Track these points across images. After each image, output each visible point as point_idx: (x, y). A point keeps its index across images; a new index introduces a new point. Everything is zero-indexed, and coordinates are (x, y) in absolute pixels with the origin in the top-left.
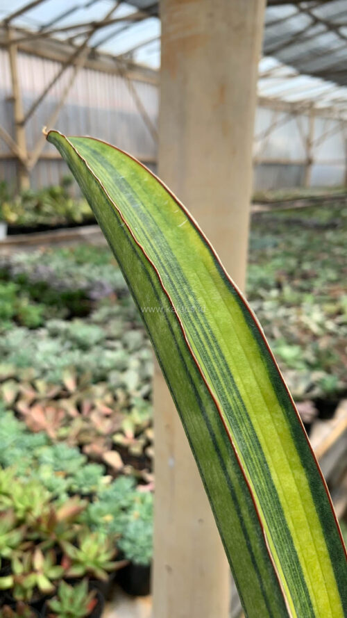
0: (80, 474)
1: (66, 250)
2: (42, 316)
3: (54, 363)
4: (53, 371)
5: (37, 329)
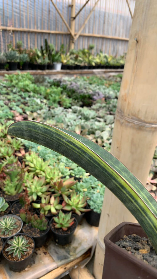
0: (76, 169)
1: (85, 77)
2: (70, 104)
3: (72, 123)
4: (71, 126)
5: (68, 108)
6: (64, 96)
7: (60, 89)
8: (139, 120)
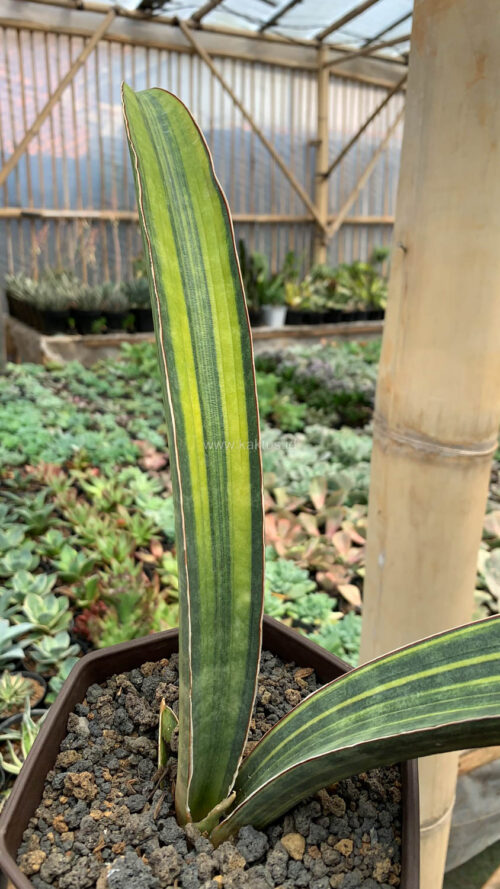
0: (303, 601)
1: (354, 344)
2: (303, 419)
3: (303, 473)
4: (299, 481)
5: (293, 433)
6: (285, 400)
7: (272, 379)
8: (424, 437)
